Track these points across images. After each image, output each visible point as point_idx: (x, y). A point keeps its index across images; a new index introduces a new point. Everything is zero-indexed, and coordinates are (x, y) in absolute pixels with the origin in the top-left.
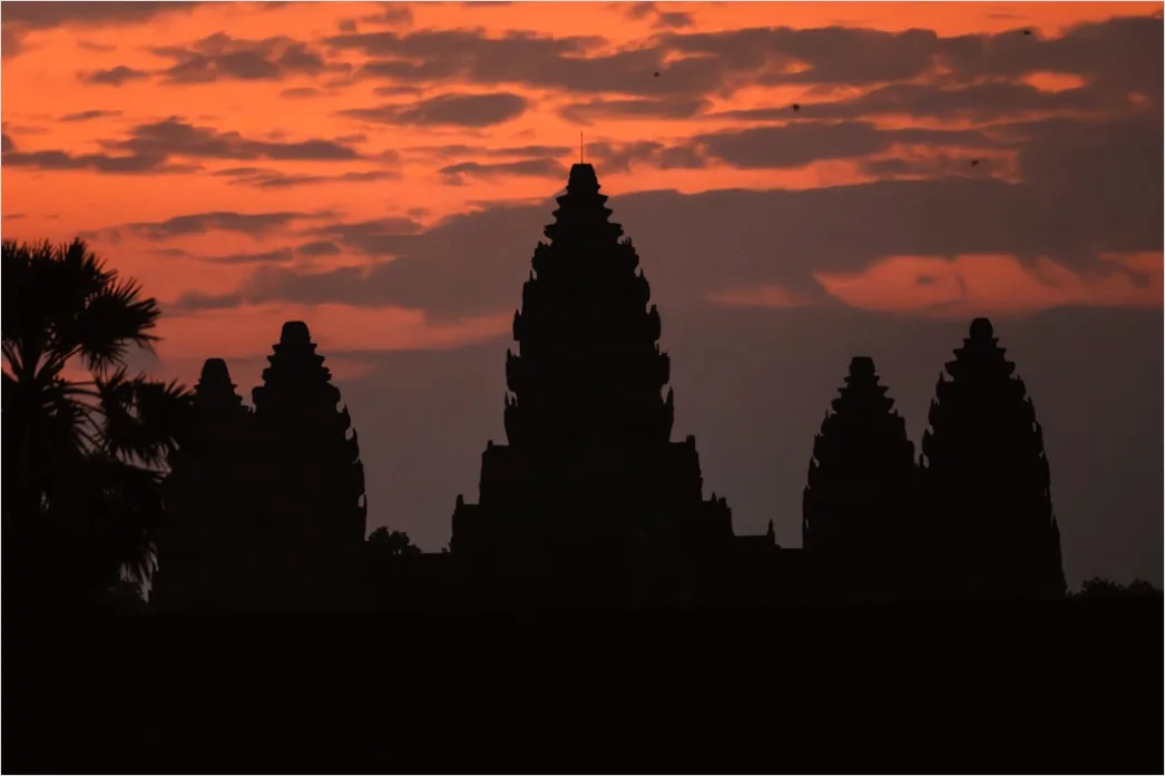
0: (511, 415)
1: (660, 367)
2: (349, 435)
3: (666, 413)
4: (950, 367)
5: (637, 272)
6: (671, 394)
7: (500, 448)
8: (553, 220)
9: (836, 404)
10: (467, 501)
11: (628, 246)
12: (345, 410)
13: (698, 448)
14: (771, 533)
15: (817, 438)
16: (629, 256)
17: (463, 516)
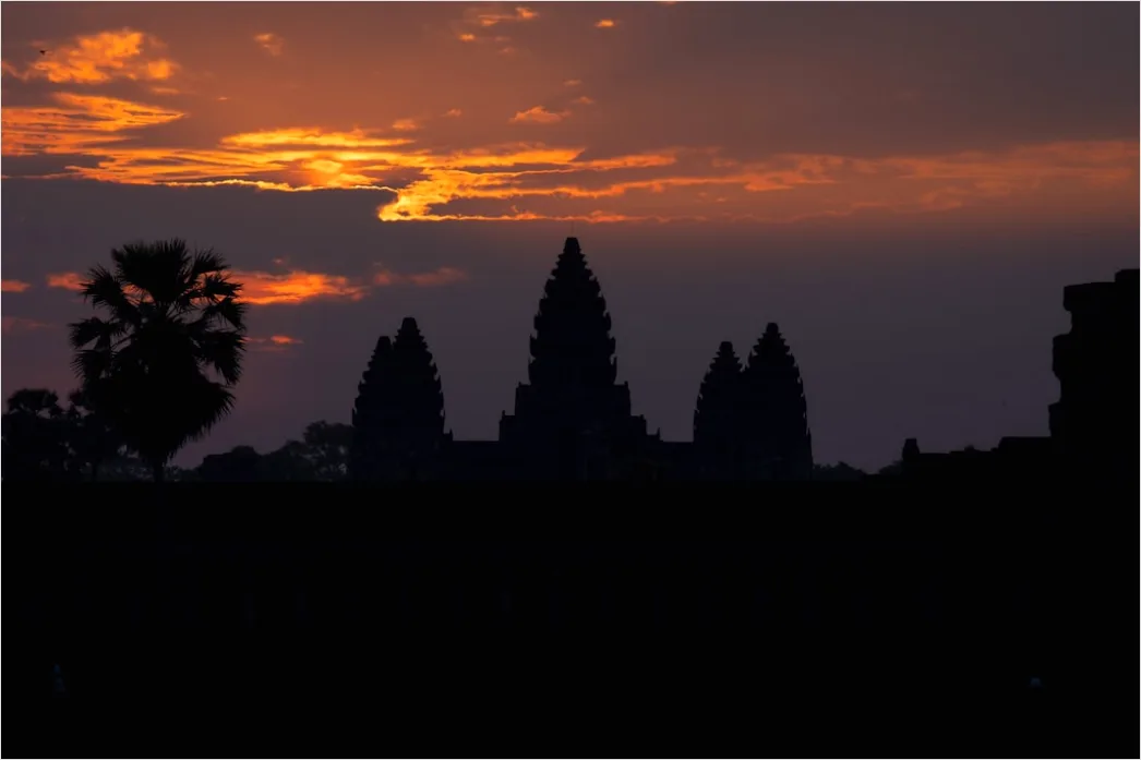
0: (532, 367)
1: (611, 345)
2: (436, 377)
3: (612, 370)
4: (756, 348)
5: (600, 295)
6: (615, 359)
7: (526, 386)
8: (556, 267)
10: (507, 414)
11: (595, 281)
12: (435, 365)
13: (629, 387)
14: (658, 433)
15: (702, 385)
16: (595, 286)
17: (506, 421)
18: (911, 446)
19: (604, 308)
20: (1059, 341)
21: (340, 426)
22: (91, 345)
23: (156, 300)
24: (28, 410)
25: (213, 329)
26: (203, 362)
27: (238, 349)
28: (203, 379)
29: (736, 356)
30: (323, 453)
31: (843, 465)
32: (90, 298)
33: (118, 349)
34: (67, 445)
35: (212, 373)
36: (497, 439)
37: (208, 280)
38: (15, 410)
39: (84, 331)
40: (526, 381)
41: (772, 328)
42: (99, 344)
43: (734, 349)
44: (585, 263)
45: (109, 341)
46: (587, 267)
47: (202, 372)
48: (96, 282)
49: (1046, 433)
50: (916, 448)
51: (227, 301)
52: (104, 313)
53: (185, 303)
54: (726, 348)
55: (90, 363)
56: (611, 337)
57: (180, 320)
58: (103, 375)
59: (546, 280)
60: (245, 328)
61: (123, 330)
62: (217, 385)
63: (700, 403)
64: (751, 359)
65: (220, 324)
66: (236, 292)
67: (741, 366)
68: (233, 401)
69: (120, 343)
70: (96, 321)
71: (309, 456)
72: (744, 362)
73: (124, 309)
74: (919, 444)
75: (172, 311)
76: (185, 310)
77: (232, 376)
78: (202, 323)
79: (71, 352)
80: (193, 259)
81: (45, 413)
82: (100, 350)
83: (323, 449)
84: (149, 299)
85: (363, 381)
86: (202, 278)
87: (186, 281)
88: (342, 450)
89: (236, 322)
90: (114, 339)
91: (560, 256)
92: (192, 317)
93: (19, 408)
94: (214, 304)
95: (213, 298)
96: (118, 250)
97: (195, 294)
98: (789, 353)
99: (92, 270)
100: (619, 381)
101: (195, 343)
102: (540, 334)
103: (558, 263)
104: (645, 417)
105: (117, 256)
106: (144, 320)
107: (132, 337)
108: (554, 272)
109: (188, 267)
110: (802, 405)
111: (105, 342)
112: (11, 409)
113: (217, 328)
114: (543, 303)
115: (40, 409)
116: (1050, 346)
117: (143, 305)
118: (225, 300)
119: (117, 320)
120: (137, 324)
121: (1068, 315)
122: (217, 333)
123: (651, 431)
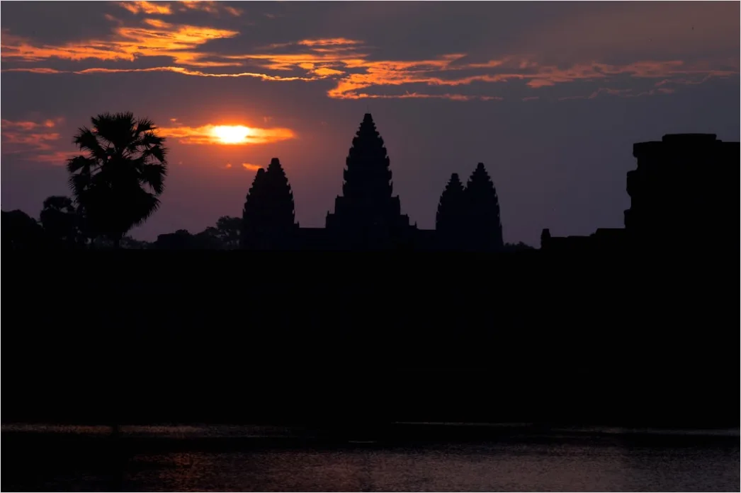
0: (345, 187)
1: (389, 175)
2: (290, 192)
3: (390, 189)
4: (471, 177)
5: (383, 147)
6: (392, 182)
7: (341, 197)
8: (359, 130)
9: (447, 187)
10: (330, 213)
11: (381, 138)
12: (289, 185)
13: (400, 198)
14: (416, 225)
15: (441, 198)
16: (381, 141)
17: (329, 217)
18: (546, 233)
19: (386, 153)
20: (631, 175)
21: (237, 219)
22: (79, 171)
23: (116, 146)
24: (55, 208)
25: (148, 163)
26: (142, 182)
27: (162, 174)
28: (142, 192)
29: (460, 181)
30: (227, 234)
31: (521, 244)
32: (79, 145)
33: (95, 173)
34: (77, 228)
35: (148, 188)
36: (324, 227)
37: (146, 135)
38: (48, 208)
39: (75, 163)
40: (341, 195)
41: (481, 166)
42: (83, 171)
43: (460, 177)
44: (375, 128)
45: (89, 169)
46: (376, 130)
47: (142, 187)
48: (83, 136)
49: (623, 227)
50: (549, 235)
51: (156, 147)
52: (87, 153)
53: (132, 149)
54: (455, 177)
55: (78, 182)
56: (389, 170)
57: (130, 157)
58: (86, 188)
59: (353, 137)
60: (166, 162)
61: (98, 163)
62: (151, 194)
63: (439, 207)
64: (468, 183)
65: (152, 160)
66: (161, 142)
67: (463, 187)
68: (159, 204)
69: (95, 170)
70: (82, 157)
71: (219, 236)
72: (465, 185)
73: (98, 152)
74: (550, 232)
75: (126, 153)
76: (133, 152)
77: (159, 190)
78: (142, 159)
79: (67, 175)
80: (138, 123)
81: (64, 210)
82: (84, 174)
83: (228, 231)
84: (112, 146)
85: (249, 194)
86: (142, 134)
87: (134, 135)
88: (238, 233)
89: (161, 159)
90: (92, 168)
91: (361, 124)
92: (136, 156)
93: (50, 207)
94: (149, 149)
95: (149, 146)
96: (95, 118)
97: (138, 143)
98: (490, 180)
99: (80, 129)
100: (394, 195)
101: (138, 171)
102: (349, 168)
103: (360, 128)
104: (409, 216)
105: (94, 121)
106: (109, 158)
107: (101, 167)
108: (358, 133)
109: (135, 128)
110: (497, 209)
111: (86, 170)
112: (45, 207)
113: (150, 162)
114: (351, 150)
115: (62, 207)
116: (625, 177)
117: (109, 149)
118: (155, 147)
119: (94, 157)
120: (105, 159)
121: (636, 160)
122: (151, 165)
123: (411, 223)
